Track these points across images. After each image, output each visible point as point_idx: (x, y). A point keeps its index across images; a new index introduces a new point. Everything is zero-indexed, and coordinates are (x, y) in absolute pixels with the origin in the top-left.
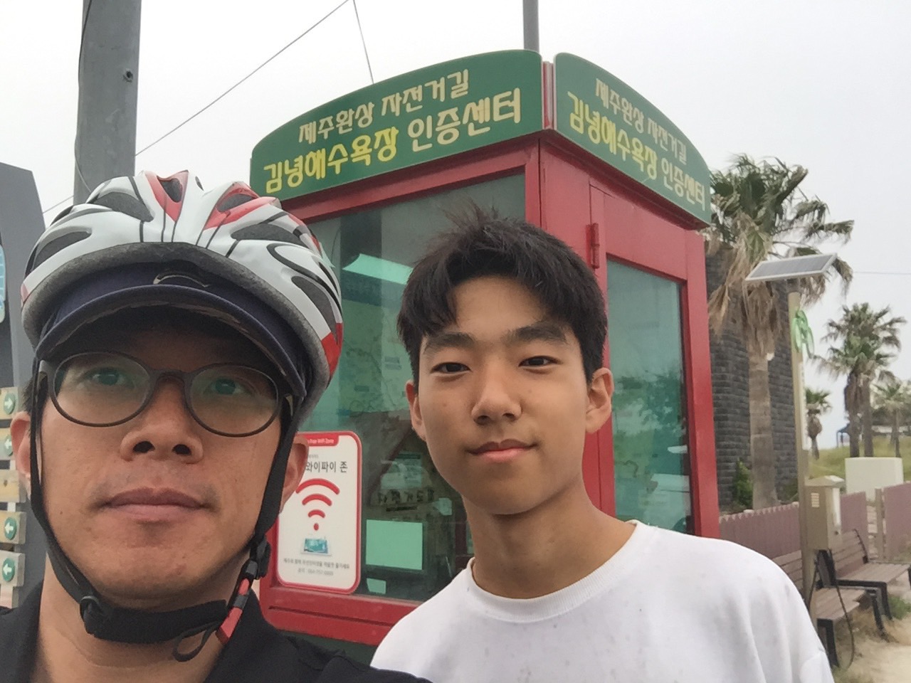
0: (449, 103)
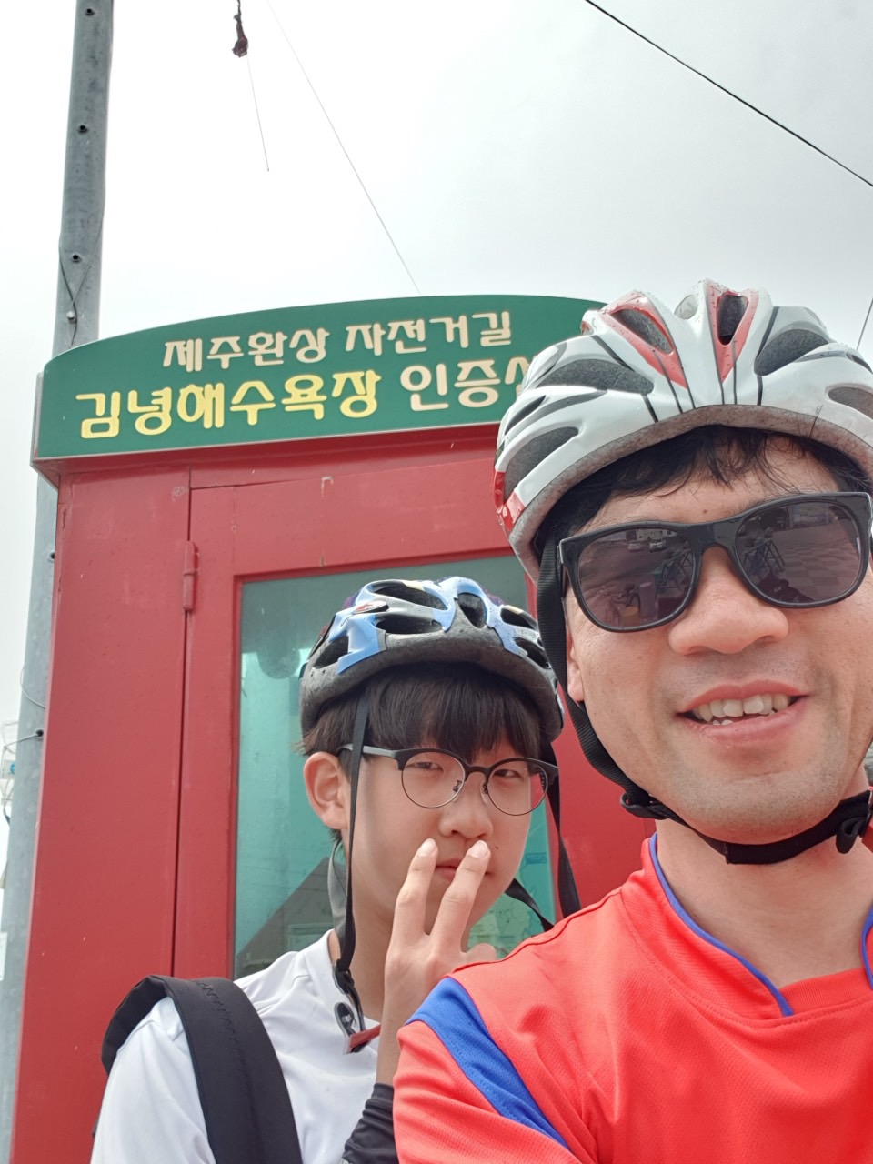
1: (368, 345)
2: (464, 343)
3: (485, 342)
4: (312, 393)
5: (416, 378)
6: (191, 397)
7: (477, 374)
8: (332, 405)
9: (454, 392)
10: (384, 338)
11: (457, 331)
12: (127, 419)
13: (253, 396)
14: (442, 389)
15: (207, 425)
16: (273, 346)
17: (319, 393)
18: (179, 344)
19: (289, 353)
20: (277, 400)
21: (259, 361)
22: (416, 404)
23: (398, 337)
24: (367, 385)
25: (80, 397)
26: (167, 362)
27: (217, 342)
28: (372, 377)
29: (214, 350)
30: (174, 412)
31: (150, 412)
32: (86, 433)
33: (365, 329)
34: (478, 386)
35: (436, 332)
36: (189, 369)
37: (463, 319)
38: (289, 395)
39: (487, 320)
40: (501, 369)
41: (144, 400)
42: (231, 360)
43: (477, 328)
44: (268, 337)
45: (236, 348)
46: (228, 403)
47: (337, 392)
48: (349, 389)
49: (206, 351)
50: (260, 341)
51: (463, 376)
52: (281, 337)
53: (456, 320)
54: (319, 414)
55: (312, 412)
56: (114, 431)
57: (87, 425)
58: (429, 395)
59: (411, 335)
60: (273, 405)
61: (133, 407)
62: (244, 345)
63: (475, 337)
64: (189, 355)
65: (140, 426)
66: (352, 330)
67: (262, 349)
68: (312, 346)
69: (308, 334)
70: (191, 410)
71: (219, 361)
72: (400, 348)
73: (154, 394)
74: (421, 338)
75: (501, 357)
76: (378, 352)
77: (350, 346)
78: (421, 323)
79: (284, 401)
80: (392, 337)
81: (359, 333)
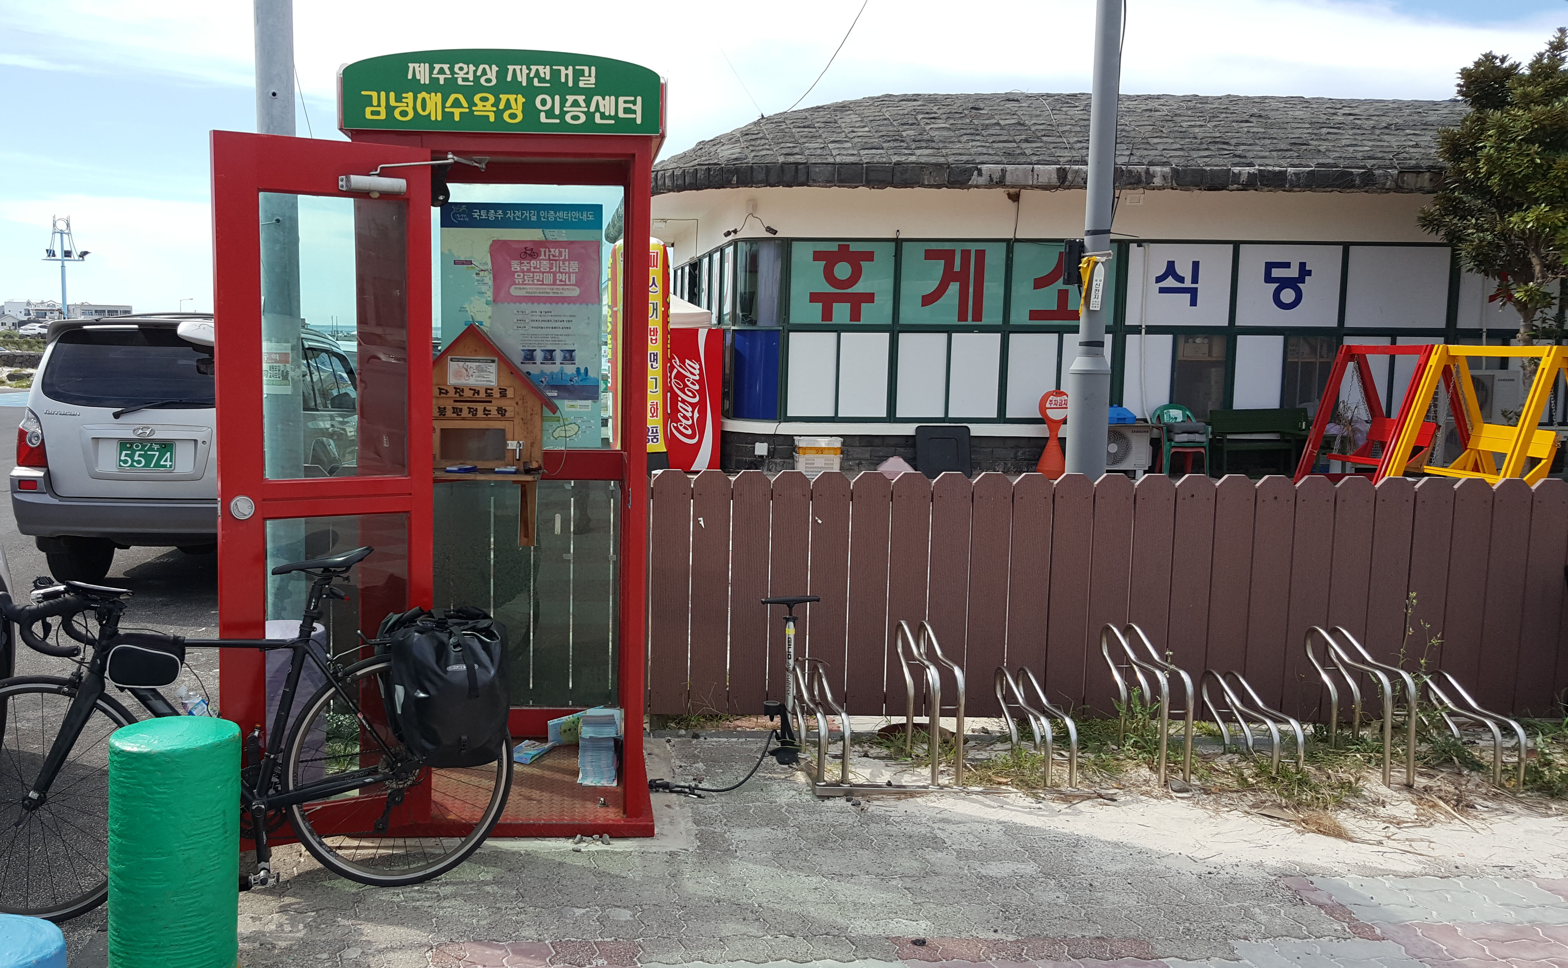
0: (576, 90)
1: (519, 79)
2: (570, 84)
3: (581, 84)
4: (488, 104)
5: (544, 103)
6: (424, 99)
7: (575, 104)
8: (499, 114)
9: (563, 113)
10: (528, 75)
11: (567, 75)
12: (390, 109)
13: (457, 104)
14: (557, 112)
15: (433, 118)
16: (467, 73)
17: (492, 106)
18: (416, 65)
19: (477, 78)
20: (470, 108)
21: (460, 82)
22: (543, 118)
23: (535, 77)
24: (518, 102)
25: (363, 93)
26: (410, 77)
27: (437, 67)
28: (521, 99)
29: (435, 71)
30: (415, 108)
31: (402, 107)
32: (368, 116)
33: (518, 68)
34: (576, 111)
35: (555, 74)
36: (422, 82)
37: (570, 68)
38: (476, 105)
39: (583, 70)
40: (588, 102)
41: (399, 99)
42: (445, 79)
43: (578, 74)
44: (465, 66)
45: (448, 72)
46: (444, 107)
47: (501, 106)
48: (508, 106)
49: (431, 73)
50: (461, 69)
51: (568, 104)
52: (471, 67)
53: (567, 69)
54: (492, 119)
55: (488, 116)
56: (383, 116)
57: (368, 110)
58: (550, 114)
59: (542, 75)
60: (467, 110)
61: (393, 103)
62: (451, 69)
63: (576, 81)
64: (421, 72)
65: (397, 114)
66: (511, 68)
67: (461, 74)
68: (489, 76)
69: (487, 67)
70: (424, 109)
71: (438, 79)
72: (536, 82)
73: (404, 95)
74: (548, 78)
75: (589, 94)
76: (524, 84)
77: (509, 79)
78: (548, 67)
79: (474, 108)
80: (532, 75)
81: (514, 70)
